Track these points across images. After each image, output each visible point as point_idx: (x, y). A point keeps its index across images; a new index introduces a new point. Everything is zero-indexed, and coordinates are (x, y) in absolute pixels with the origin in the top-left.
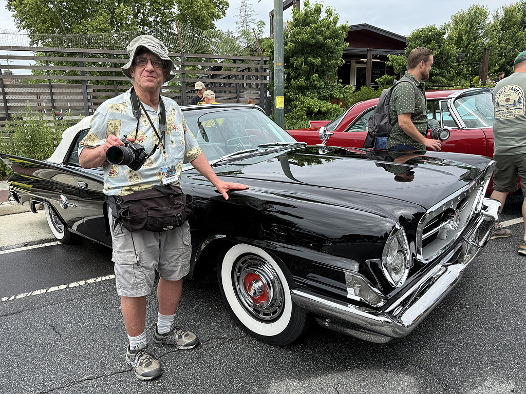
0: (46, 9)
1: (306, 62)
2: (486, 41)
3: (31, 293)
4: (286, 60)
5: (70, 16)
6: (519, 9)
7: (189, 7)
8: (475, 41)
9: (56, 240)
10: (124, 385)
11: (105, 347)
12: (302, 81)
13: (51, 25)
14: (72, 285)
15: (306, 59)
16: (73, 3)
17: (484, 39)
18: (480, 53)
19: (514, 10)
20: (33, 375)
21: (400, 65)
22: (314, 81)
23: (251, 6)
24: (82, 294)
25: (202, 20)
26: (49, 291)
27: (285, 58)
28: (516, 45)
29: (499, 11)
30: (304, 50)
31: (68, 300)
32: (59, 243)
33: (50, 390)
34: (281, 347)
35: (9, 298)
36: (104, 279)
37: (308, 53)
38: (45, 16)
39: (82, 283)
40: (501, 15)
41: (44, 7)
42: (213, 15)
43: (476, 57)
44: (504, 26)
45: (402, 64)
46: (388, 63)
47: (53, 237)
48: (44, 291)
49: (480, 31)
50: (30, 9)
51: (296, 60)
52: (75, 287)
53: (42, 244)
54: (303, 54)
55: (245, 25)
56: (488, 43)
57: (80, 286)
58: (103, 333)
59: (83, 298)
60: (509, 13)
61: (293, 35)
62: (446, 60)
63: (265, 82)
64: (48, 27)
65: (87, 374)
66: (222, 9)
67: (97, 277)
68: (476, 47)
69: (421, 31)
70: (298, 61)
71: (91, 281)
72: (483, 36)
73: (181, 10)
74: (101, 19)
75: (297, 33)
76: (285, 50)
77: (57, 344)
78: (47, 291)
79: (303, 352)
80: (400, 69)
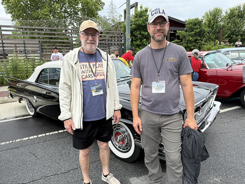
0: (20, 5)
1: (140, 34)
2: (222, 23)
3: (22, 139)
4: (131, 32)
5: (31, 8)
6: (237, 9)
7: (86, 5)
8: (217, 23)
9: (30, 115)
10: (66, 178)
11: (57, 163)
12: (138, 42)
13: (22, 12)
14: (39, 136)
15: (140, 32)
16: (32, 2)
17: (221, 23)
18: (219, 29)
19: (234, 10)
20: (28, 174)
21: (182, 35)
22: (144, 42)
23: (115, 4)
24: (44, 139)
25: (92, 11)
26: (30, 138)
27: (131, 31)
28: (235, 25)
29: (228, 10)
30: (139, 28)
31: (39, 143)
32: (31, 117)
33: (36, 180)
34: (130, 163)
35: (13, 141)
36: (53, 133)
37: (141, 30)
38: (19, 8)
39: (44, 135)
40: (229, 12)
41: (19, 4)
42: (98, 9)
43: (217, 31)
44: (230, 16)
45: (183, 35)
46: (177, 34)
47: (28, 114)
48: (27, 138)
49: (219, 19)
50: (12, 5)
51: (136, 33)
52: (41, 137)
53: (24, 117)
54: (139, 30)
55: (112, 14)
56: (223, 24)
57: (43, 136)
58: (55, 157)
59: (45, 141)
60: (232, 11)
61: (135, 21)
62: (203, 33)
63: (121, 43)
64: (21, 13)
65: (50, 174)
66: (102, 6)
67: (50, 132)
68: (217, 26)
69: (192, 20)
70: (137, 33)
71: (47, 134)
72: (221, 21)
73: (82, 6)
74: (46, 10)
75: (137, 21)
76: (131, 28)
77: (36, 161)
78: (29, 138)
79: (139, 165)
80: (182, 37)
